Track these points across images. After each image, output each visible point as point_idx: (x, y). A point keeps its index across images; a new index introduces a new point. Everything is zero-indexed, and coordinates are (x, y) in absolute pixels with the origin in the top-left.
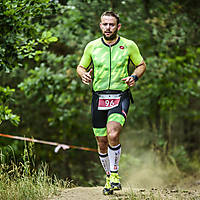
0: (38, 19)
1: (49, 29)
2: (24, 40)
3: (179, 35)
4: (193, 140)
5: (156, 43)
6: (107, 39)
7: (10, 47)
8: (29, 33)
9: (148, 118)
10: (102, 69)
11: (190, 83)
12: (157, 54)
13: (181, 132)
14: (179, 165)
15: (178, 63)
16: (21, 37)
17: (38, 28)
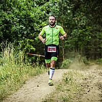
0: (40, 18)
1: (44, 21)
2: (36, 25)
3: (83, 22)
4: (88, 55)
5: (76, 25)
6: (51, 25)
7: (32, 27)
8: (38, 23)
9: (75, 48)
10: (49, 36)
11: (87, 37)
12: (77, 29)
13: (85, 52)
14: (84, 62)
15: (83, 31)
16: (35, 24)
17: (41, 21)
